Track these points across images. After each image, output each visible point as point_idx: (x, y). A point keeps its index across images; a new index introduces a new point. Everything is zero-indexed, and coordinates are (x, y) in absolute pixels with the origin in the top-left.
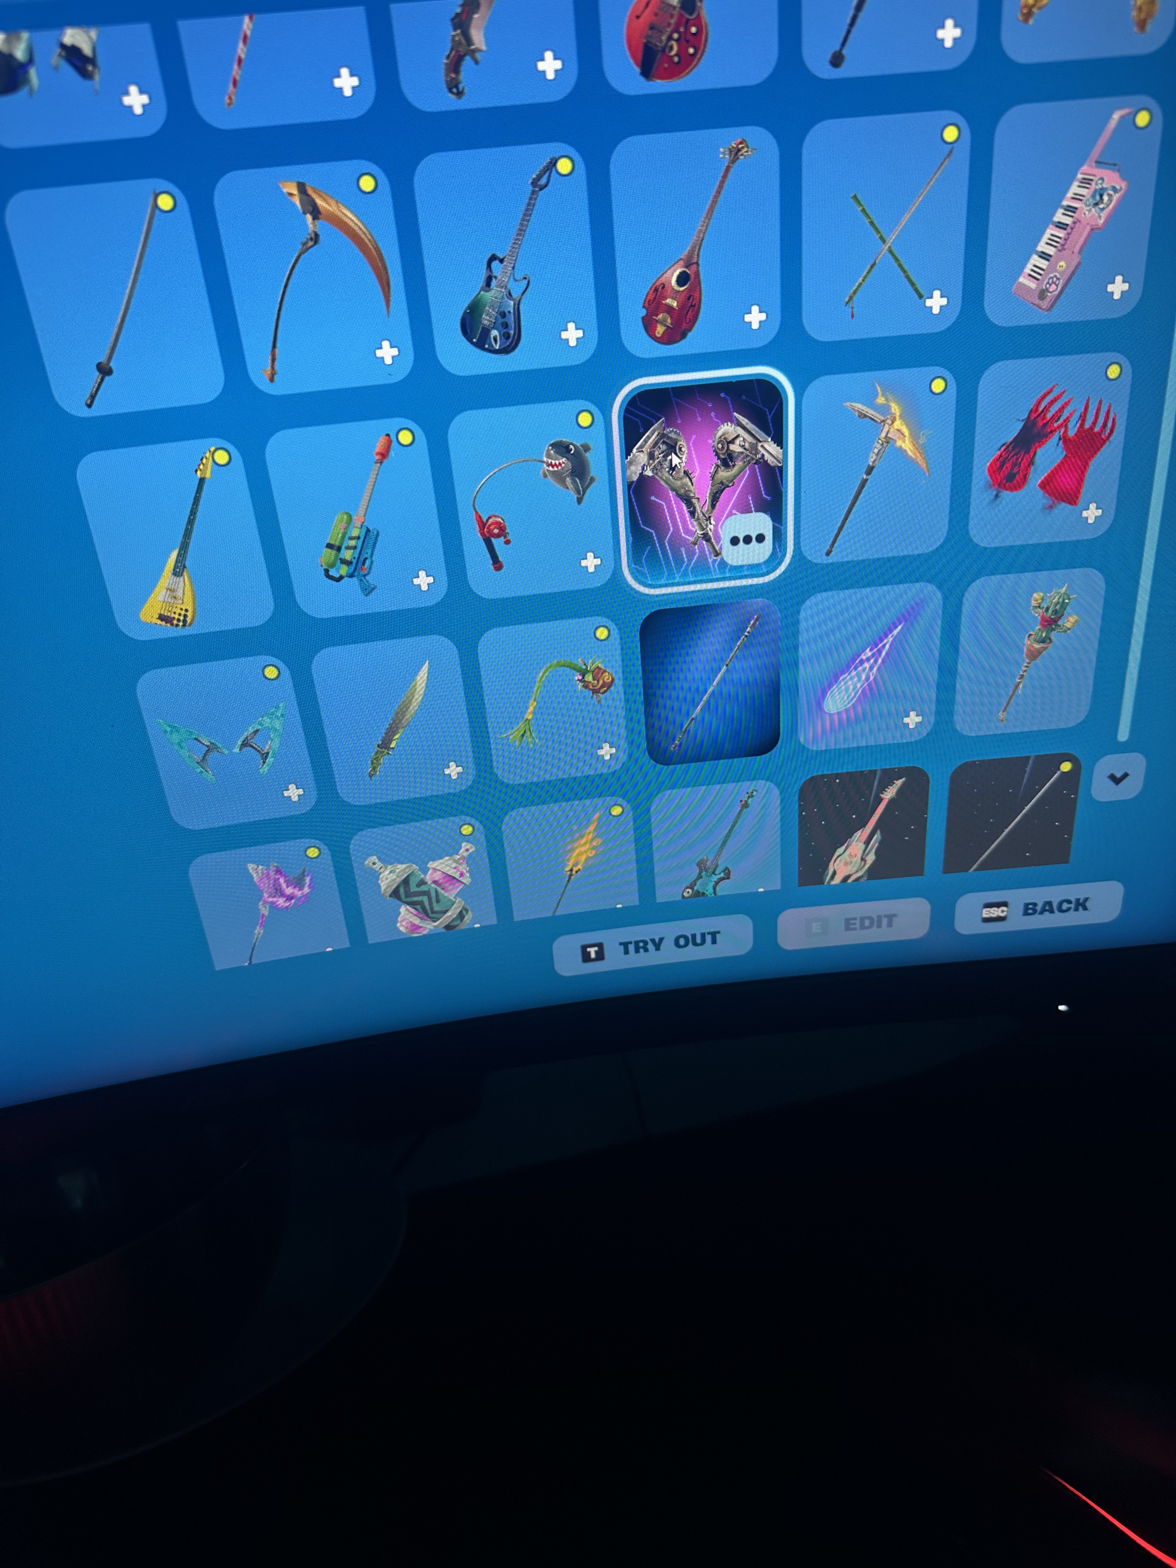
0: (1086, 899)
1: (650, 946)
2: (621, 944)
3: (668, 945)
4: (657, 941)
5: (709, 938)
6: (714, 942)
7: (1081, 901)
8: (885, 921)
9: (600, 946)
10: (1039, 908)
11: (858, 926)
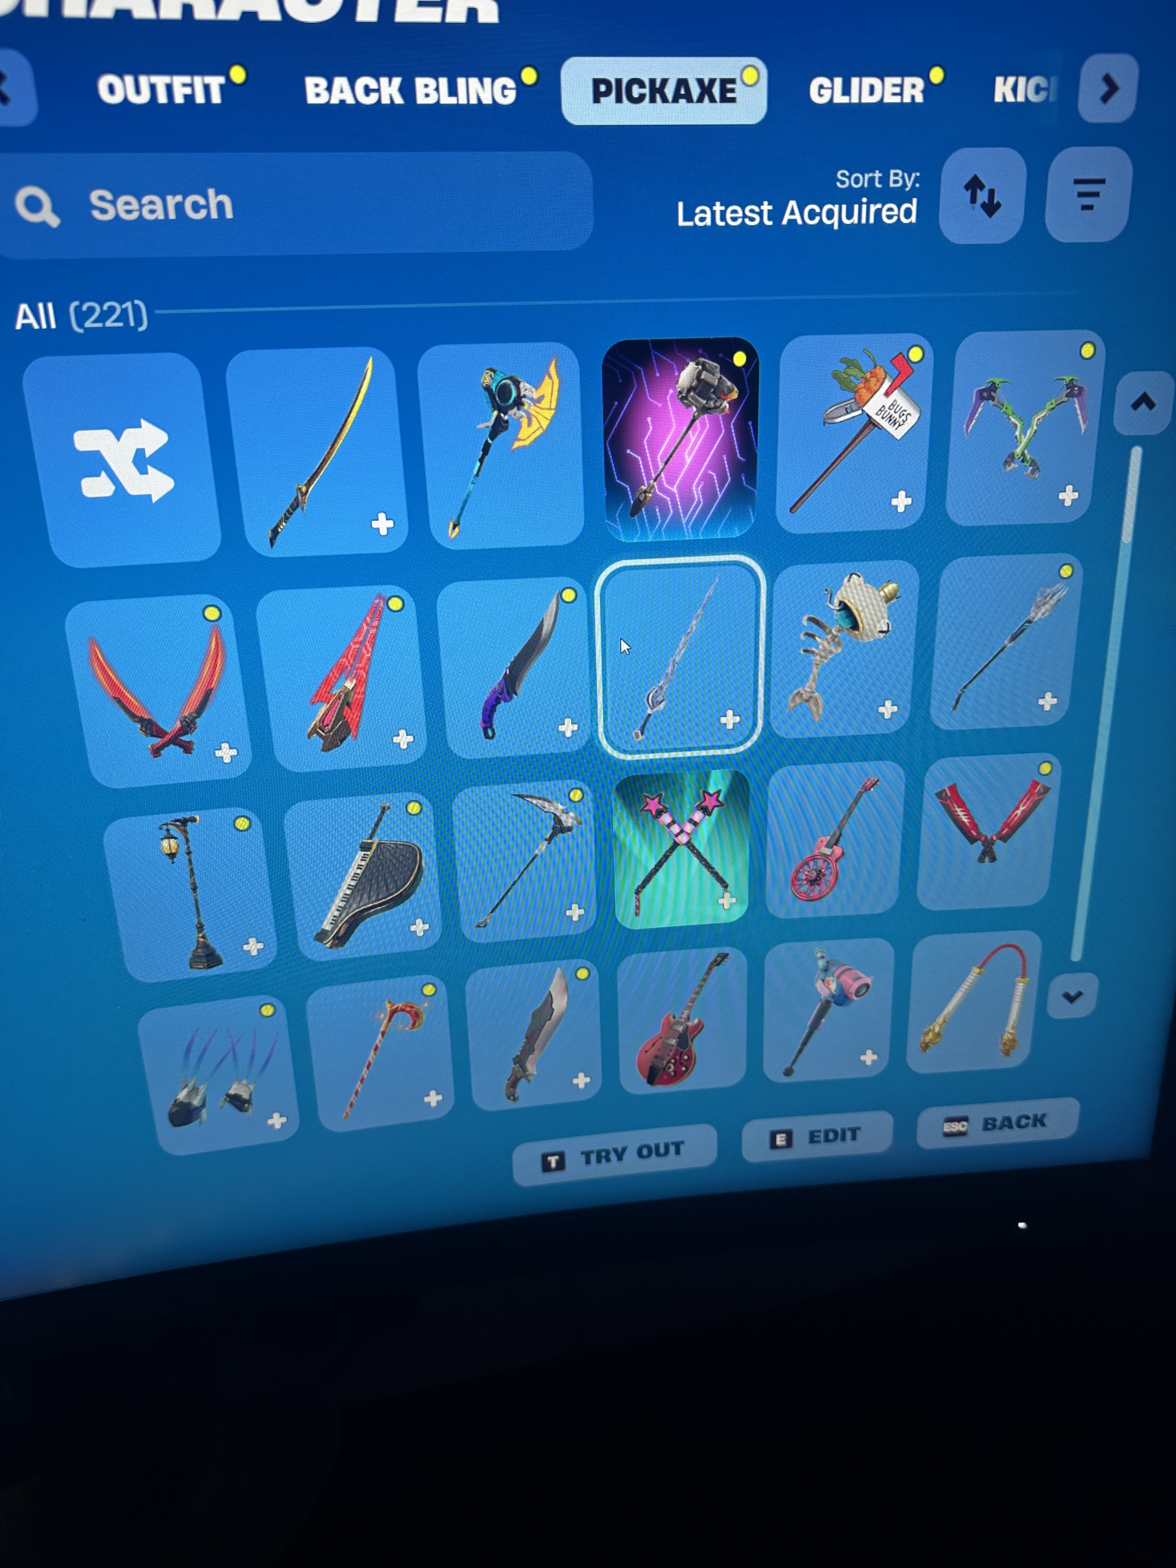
0: (1044, 1116)
1: (613, 1156)
2: (582, 1153)
3: (631, 1155)
4: (620, 1150)
5: (672, 1149)
6: (678, 1152)
7: (1039, 1117)
8: (849, 1134)
9: (561, 1155)
10: (998, 1123)
11: (822, 1138)
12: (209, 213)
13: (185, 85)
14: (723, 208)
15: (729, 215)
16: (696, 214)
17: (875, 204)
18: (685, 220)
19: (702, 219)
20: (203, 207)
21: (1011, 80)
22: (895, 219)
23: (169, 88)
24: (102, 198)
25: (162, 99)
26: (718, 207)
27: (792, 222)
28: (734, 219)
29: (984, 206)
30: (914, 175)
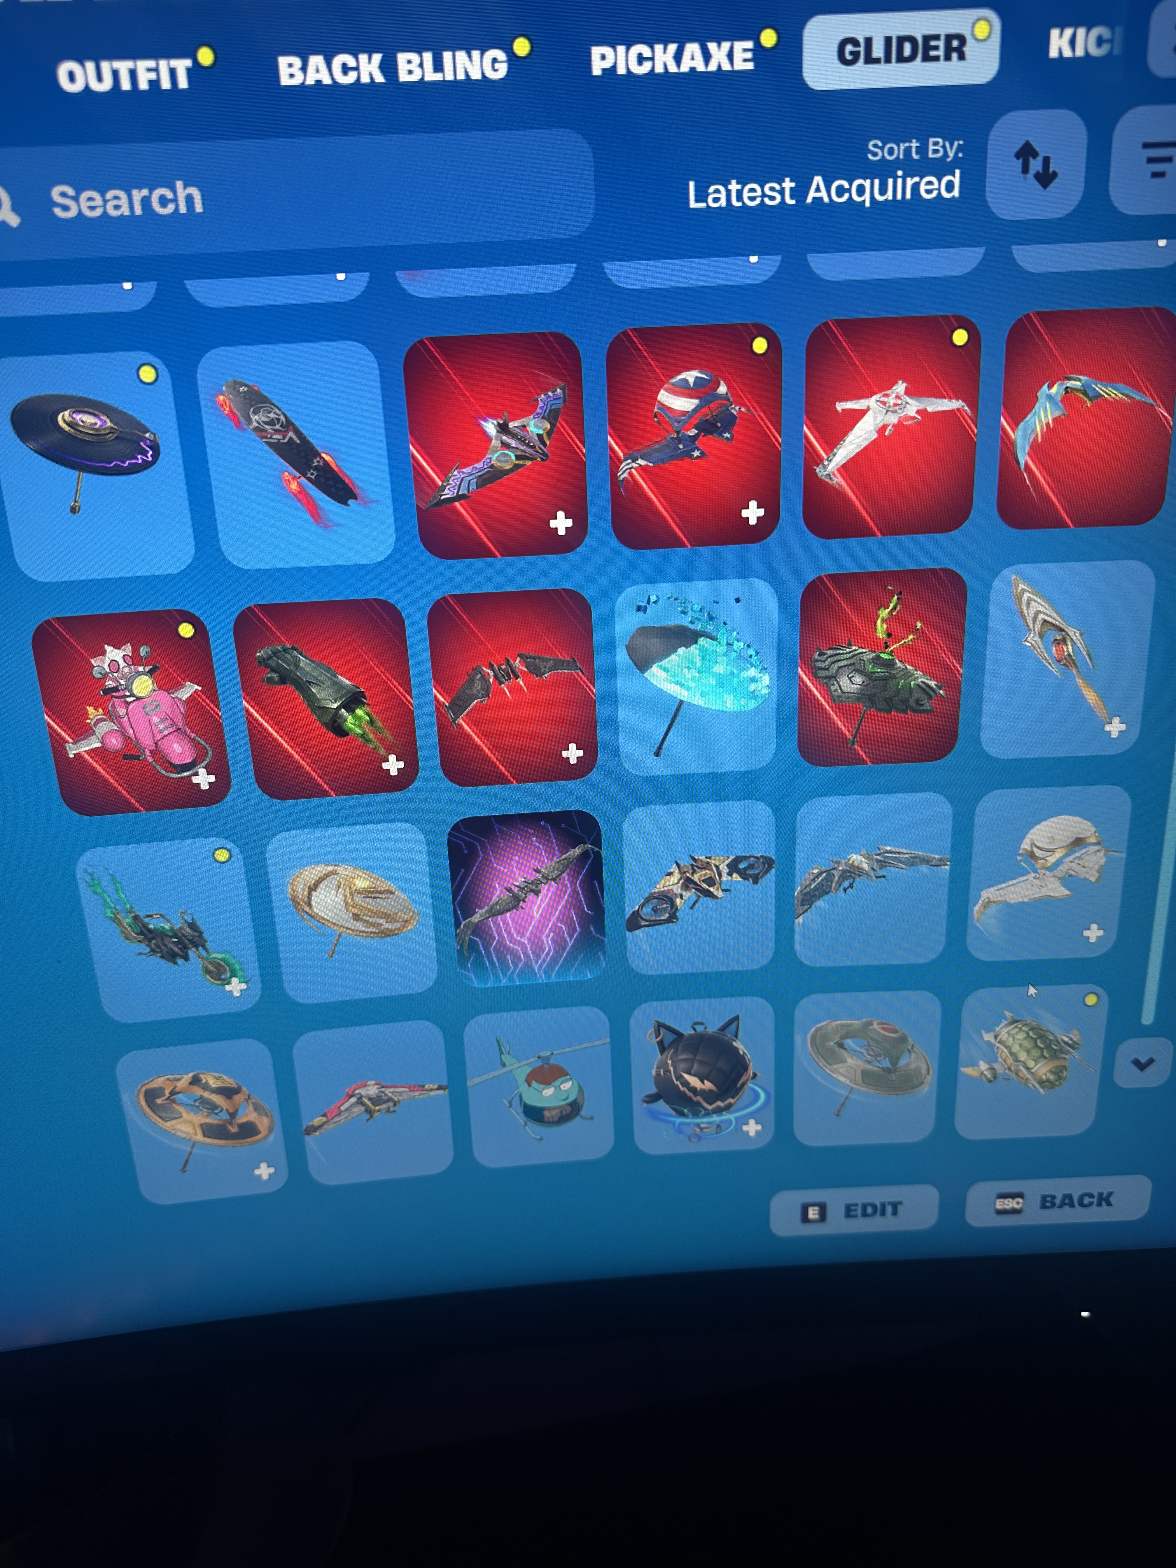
0: (1110, 1194)
7: (1104, 1196)
8: (889, 1209)
10: (1058, 1201)
11: (859, 1212)
12: (177, 208)
13: (149, 70)
14: (739, 187)
15: (746, 194)
16: (709, 194)
17: (912, 177)
18: (697, 201)
19: (716, 200)
20: (171, 201)
21: (1068, 32)
22: (935, 193)
23: (133, 74)
24: (63, 195)
25: (126, 85)
26: (734, 186)
27: (818, 200)
28: (752, 199)
29: (1037, 176)
30: (956, 144)
